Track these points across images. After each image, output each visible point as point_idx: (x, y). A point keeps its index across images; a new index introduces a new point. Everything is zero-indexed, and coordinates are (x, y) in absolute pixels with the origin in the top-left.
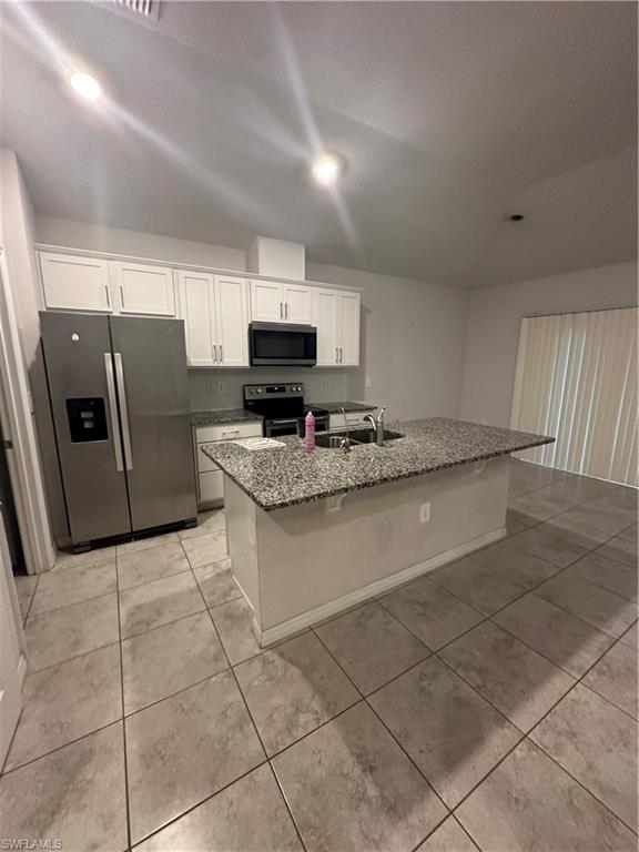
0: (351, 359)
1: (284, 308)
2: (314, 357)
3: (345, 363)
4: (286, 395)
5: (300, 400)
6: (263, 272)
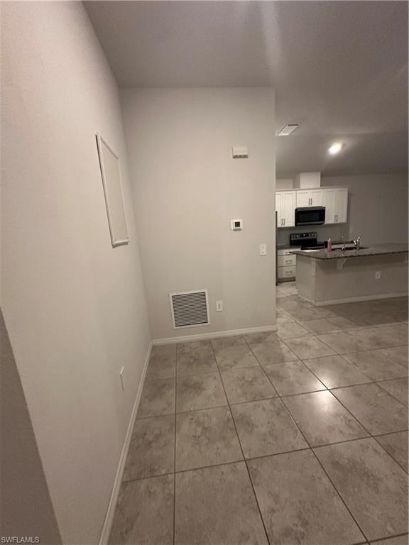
0: (343, 219)
1: (310, 201)
2: (323, 220)
3: (339, 221)
4: (309, 237)
5: (315, 240)
6: (301, 188)
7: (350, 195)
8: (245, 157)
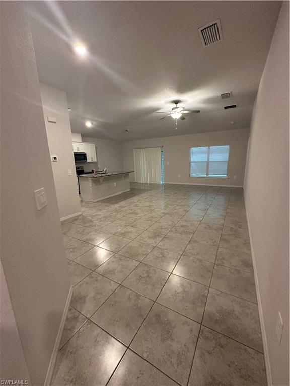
0: (95, 160)
1: (78, 148)
2: (86, 160)
3: (93, 161)
4: (80, 170)
5: (83, 171)
7: (96, 148)
8: (55, 122)
